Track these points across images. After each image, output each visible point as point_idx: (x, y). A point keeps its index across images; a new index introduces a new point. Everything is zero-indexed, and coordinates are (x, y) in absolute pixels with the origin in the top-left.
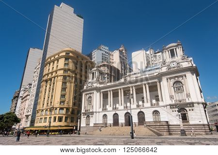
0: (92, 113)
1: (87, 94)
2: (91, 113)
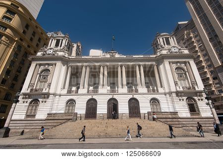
0: (47, 95)
1: (40, 65)
2: (45, 94)
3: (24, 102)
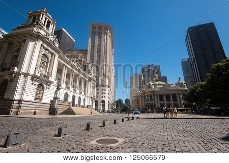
3: (32, 84)
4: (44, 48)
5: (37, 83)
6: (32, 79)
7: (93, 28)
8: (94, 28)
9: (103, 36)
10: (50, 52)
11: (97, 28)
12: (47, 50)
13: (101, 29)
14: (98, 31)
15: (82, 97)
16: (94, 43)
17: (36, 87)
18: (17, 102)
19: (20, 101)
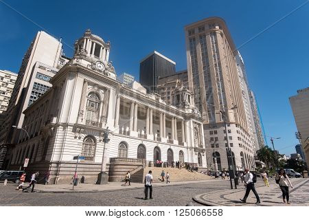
4: (90, 83)
5: (83, 136)
6: (74, 131)
7: (190, 34)
8: (191, 32)
9: (210, 39)
10: (100, 88)
11: (197, 31)
12: (94, 85)
13: (203, 29)
14: (198, 35)
15: (176, 151)
16: (196, 57)
17: (81, 141)
18: (55, 165)
19: (58, 163)
